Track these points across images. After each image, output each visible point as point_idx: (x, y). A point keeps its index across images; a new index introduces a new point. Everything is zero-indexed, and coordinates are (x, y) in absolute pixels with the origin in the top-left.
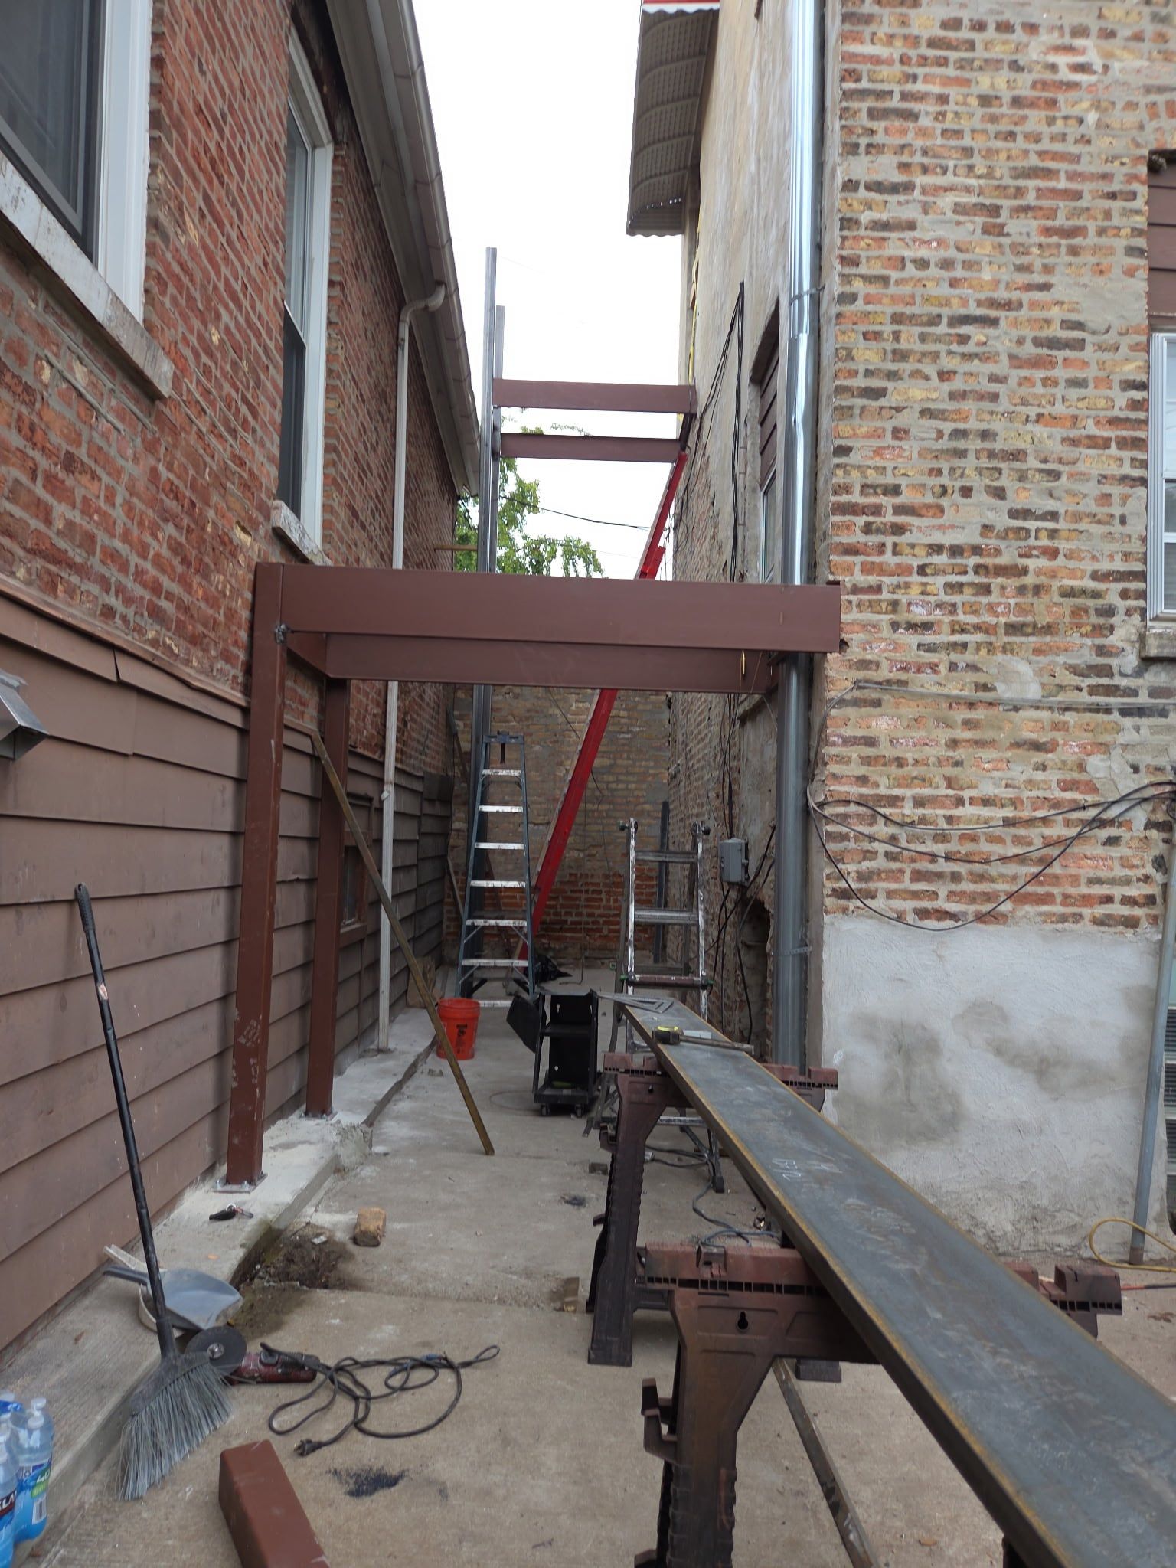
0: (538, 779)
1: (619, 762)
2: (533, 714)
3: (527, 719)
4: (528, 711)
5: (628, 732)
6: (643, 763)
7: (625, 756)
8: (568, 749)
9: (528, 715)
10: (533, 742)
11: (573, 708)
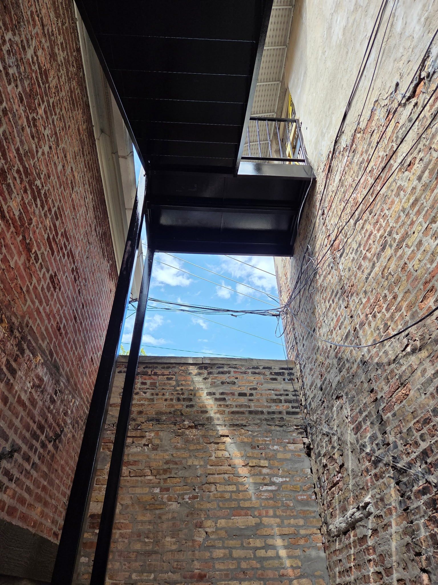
0: (174, 547)
1: (265, 520)
2: (171, 466)
3: (165, 471)
4: (167, 463)
5: (273, 483)
6: (292, 521)
7: (271, 512)
8: (209, 506)
9: (166, 467)
10: (170, 499)
11: (213, 458)
